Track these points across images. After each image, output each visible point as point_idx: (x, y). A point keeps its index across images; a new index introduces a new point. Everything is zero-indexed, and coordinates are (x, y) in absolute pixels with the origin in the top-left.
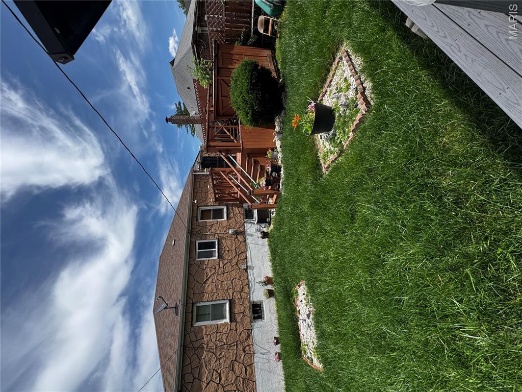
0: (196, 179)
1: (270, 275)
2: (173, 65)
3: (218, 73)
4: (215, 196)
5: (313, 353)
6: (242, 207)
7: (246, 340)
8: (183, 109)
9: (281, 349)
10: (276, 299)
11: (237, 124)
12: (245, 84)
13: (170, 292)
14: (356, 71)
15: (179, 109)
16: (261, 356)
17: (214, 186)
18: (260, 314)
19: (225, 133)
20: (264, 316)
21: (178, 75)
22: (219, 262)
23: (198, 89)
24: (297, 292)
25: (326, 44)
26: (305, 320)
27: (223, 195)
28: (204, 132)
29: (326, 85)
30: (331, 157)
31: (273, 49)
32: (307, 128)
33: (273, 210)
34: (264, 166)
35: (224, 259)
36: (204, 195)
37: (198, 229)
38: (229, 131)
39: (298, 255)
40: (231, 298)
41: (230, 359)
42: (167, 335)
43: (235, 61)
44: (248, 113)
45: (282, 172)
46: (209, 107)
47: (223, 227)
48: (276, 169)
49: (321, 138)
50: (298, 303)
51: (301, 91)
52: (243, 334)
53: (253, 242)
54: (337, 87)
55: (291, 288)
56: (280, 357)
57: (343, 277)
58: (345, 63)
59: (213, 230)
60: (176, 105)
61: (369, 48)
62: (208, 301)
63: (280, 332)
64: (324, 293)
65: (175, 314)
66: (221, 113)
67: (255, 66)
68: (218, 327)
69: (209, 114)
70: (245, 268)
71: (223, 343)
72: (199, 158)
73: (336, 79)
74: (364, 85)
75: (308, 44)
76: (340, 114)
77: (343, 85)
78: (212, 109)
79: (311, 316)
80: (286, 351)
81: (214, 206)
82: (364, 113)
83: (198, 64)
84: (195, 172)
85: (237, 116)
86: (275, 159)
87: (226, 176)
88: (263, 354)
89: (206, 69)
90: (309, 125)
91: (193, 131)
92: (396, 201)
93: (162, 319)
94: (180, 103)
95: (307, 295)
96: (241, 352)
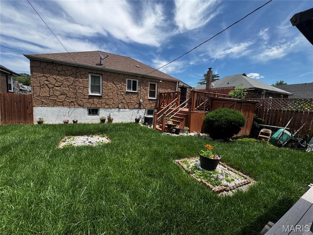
0: (174, 83)
1: (114, 122)
2: (243, 75)
3: (238, 102)
4: (163, 93)
5: (68, 143)
6: (155, 109)
7: (78, 104)
8: (214, 78)
9: (70, 124)
10: (99, 124)
11: (206, 110)
12: (231, 118)
13: (110, 62)
14: (238, 187)
15: (215, 76)
16: (67, 112)
17: (169, 93)
18: (91, 113)
19: (201, 103)
20: (90, 115)
21: (236, 77)
22: (124, 92)
23: (229, 89)
24: (104, 137)
25: (255, 170)
26: (88, 140)
27: (163, 98)
28: (201, 90)
29: (229, 168)
30: (185, 166)
31: (250, 136)
32: (204, 154)
33: (152, 127)
34: (179, 124)
35: (126, 95)
36: (164, 86)
37: (145, 82)
38: (202, 105)
39: (127, 140)
40: (103, 97)
41: (68, 93)
42: (85, 58)
43: (245, 113)
44: (213, 118)
45: (175, 135)
46: (218, 95)
47: (144, 96)
48: (177, 132)
49: (196, 161)
50: (97, 137)
51: (225, 151)
52: (81, 102)
53: (134, 113)
54: (228, 174)
55: (106, 133)
56: (66, 123)
57: (114, 166)
58: (243, 181)
59: (143, 90)
60: (218, 75)
61: (254, 197)
62: (102, 83)
63: (80, 124)
64: (104, 153)
65: (97, 63)
66: (213, 102)
67: (242, 125)
68: (87, 88)
69: (213, 94)
70: (119, 107)
71: (77, 90)
72: (186, 86)
73: (233, 174)
74: (230, 191)
75: (254, 158)
76: (211, 174)
77: (229, 178)
78: (216, 96)
79: (90, 144)
80: (69, 127)
81: (157, 92)
82: (213, 189)
83: (244, 90)
84: (178, 83)
85: (212, 111)
86: (183, 131)
87: (175, 101)
88: (68, 113)
89: (240, 94)
90: (206, 155)
91: (201, 83)
92: (161, 203)
93: (94, 56)
94: (218, 77)
95: (102, 143)
96: (71, 100)
